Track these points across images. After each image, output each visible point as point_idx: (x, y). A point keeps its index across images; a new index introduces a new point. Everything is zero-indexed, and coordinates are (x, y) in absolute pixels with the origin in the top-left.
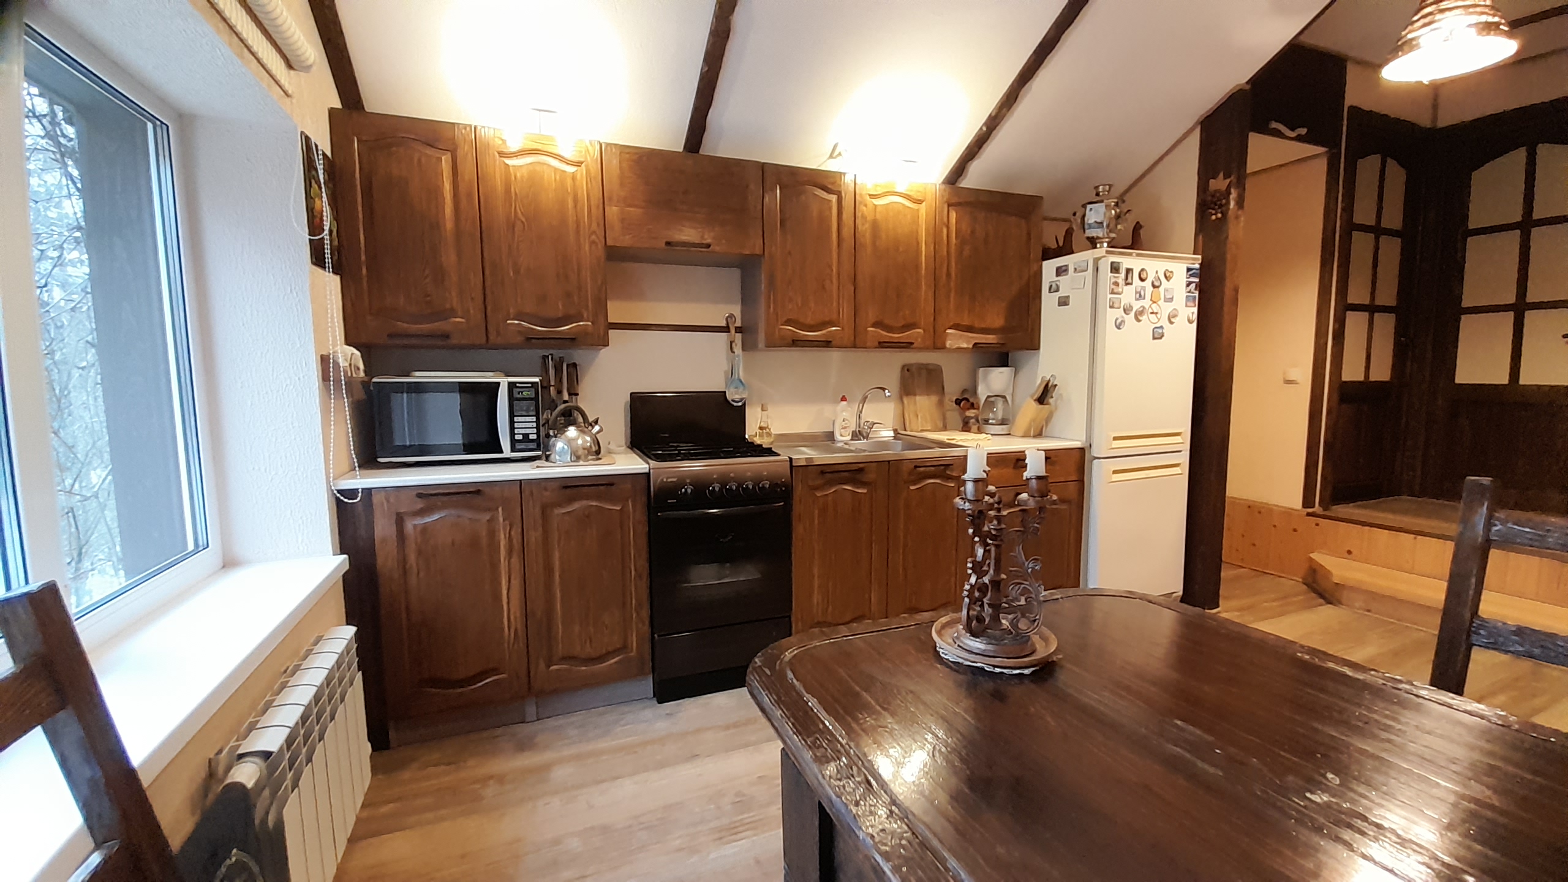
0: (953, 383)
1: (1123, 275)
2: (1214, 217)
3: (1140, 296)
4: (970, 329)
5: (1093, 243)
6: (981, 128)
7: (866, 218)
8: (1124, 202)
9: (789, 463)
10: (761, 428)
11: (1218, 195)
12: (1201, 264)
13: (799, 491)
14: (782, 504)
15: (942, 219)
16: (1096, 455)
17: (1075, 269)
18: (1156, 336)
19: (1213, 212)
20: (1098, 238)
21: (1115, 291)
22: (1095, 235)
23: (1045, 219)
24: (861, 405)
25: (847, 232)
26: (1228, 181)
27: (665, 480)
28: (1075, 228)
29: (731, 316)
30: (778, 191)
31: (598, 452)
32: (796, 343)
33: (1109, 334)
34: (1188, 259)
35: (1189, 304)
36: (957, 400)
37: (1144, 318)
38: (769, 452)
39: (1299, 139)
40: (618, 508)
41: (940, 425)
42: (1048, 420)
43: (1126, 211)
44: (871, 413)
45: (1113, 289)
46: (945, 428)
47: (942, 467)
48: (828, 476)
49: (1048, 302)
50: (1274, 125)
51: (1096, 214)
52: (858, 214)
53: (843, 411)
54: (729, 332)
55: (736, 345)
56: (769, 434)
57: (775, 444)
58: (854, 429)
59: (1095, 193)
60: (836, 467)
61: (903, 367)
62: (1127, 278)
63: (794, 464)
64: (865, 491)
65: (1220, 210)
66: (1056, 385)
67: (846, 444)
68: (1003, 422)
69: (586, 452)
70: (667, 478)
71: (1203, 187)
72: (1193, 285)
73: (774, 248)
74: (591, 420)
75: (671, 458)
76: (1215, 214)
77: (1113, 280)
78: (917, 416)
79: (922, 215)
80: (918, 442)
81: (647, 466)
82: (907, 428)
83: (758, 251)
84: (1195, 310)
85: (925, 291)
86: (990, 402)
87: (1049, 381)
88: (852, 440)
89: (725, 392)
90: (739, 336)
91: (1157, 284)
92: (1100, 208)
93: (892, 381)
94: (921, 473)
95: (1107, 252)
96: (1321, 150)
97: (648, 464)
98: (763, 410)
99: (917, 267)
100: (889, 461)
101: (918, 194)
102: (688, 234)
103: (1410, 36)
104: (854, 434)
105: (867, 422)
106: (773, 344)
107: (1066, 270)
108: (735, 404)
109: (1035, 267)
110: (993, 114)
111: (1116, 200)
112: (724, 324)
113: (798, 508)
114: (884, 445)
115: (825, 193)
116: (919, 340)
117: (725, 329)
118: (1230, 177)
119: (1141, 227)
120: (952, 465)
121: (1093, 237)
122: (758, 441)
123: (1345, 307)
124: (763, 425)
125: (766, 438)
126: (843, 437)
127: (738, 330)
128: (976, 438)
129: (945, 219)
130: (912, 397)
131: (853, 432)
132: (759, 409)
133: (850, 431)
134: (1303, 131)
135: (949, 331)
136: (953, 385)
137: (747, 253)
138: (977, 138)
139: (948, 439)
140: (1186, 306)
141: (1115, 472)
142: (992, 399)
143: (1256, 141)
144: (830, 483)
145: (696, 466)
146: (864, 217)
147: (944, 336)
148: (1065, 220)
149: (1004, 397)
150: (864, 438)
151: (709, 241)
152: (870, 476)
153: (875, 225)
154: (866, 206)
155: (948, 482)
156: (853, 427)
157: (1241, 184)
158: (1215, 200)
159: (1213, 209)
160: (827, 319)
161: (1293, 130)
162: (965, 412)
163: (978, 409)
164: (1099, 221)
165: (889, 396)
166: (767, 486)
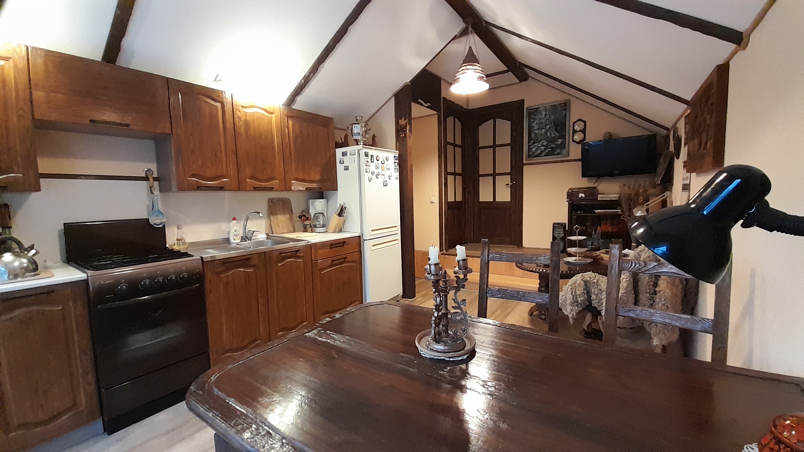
0: (297, 208)
1: (370, 158)
2: (402, 136)
3: (377, 167)
4: (303, 181)
5: (357, 142)
6: (301, 81)
7: (240, 118)
8: (368, 125)
9: (201, 260)
10: (178, 240)
11: (402, 126)
12: (399, 155)
13: (209, 275)
14: (198, 285)
15: (284, 123)
16: (365, 239)
17: (350, 154)
18: (385, 185)
19: (401, 133)
20: (359, 140)
21: (367, 165)
22: (357, 139)
23: (336, 128)
24: (245, 222)
25: (229, 125)
26: (406, 121)
27: (102, 283)
28: (349, 134)
29: (149, 170)
30: (180, 96)
31: (36, 269)
32: (199, 188)
33: (366, 184)
34: (394, 152)
35: (396, 171)
36: (299, 216)
37: (379, 177)
38: (186, 255)
39: (428, 107)
40: (60, 308)
41: (292, 230)
42: (344, 223)
43: (369, 129)
44: (251, 226)
45: (366, 164)
46: (294, 231)
47: (295, 252)
48: (227, 264)
49: (340, 168)
50: (420, 101)
51: (357, 129)
52: (236, 116)
53: (234, 226)
54: (149, 180)
55: (155, 189)
56: (184, 243)
57: (189, 249)
58: (242, 235)
59: (356, 119)
60: (232, 259)
61: (269, 200)
62: (371, 160)
63: (204, 261)
64: (252, 270)
65: (404, 133)
66: (346, 208)
67: (237, 244)
68: (323, 226)
69: (24, 271)
70: (104, 281)
71: (397, 123)
72: (396, 164)
73: (179, 131)
74: (26, 246)
75: (106, 267)
76: (402, 134)
77: (366, 160)
78: (279, 226)
79: (274, 121)
80: (281, 239)
81: (85, 275)
82: (274, 233)
83: (167, 130)
84: (398, 174)
85: (278, 159)
86: (316, 216)
87: (343, 206)
88: (241, 242)
89: (148, 219)
90: (156, 184)
91: (383, 162)
92: (359, 126)
93: (263, 207)
94: (284, 256)
95: (363, 147)
96: (435, 112)
97: (85, 273)
98: (178, 229)
99: (273, 148)
100: (265, 252)
101: (271, 109)
102: (110, 116)
103: (458, 77)
104: (242, 238)
105: (250, 231)
106: (184, 187)
107: (346, 154)
108: (157, 226)
109: (332, 151)
110: (307, 75)
111: (364, 124)
112: (143, 175)
113: (208, 286)
114: (261, 243)
115: (213, 102)
116: (277, 186)
117: (146, 179)
118: (406, 120)
119: (375, 137)
120: (299, 250)
121: (356, 139)
122: (176, 248)
123: (447, 174)
124: (179, 237)
125: (182, 246)
126: (235, 240)
127: (155, 179)
128: (311, 235)
129: (286, 124)
130: (276, 217)
131: (241, 237)
132: (176, 229)
133: (240, 237)
134: (429, 104)
135: (293, 182)
136: (297, 209)
137: (159, 132)
138: (299, 85)
139: (296, 237)
140: (395, 172)
141: (373, 246)
142: (317, 215)
143: (414, 106)
144: (229, 269)
145: (128, 270)
146: (239, 118)
147: (291, 184)
148: (345, 130)
149: (323, 214)
150: (249, 240)
151: (128, 122)
152: (255, 262)
153: (246, 123)
154: (240, 112)
155: (298, 259)
156: (241, 234)
157: (410, 123)
158: (402, 128)
159: (402, 132)
160: (219, 174)
161: (426, 103)
162: (304, 222)
163: (311, 220)
164: (358, 132)
165: (262, 217)
166: (186, 276)
